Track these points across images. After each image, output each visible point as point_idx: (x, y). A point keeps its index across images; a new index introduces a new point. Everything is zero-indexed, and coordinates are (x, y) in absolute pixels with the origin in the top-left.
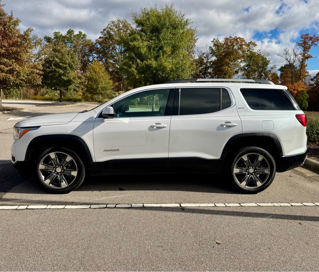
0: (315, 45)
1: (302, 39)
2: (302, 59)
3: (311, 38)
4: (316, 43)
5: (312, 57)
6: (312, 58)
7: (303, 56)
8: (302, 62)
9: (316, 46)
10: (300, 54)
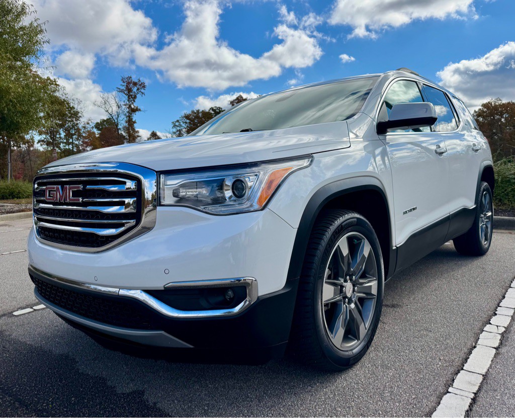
0: (142, 93)
1: (123, 84)
2: (128, 112)
3: (135, 84)
4: (142, 91)
5: (140, 110)
6: (141, 112)
7: (129, 108)
8: (129, 117)
9: (143, 95)
10: (125, 105)
